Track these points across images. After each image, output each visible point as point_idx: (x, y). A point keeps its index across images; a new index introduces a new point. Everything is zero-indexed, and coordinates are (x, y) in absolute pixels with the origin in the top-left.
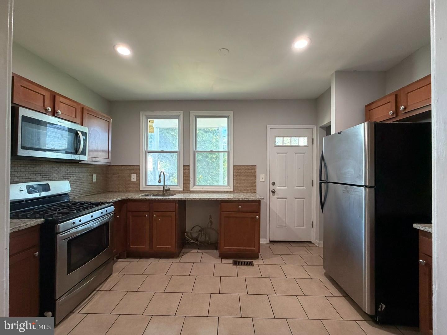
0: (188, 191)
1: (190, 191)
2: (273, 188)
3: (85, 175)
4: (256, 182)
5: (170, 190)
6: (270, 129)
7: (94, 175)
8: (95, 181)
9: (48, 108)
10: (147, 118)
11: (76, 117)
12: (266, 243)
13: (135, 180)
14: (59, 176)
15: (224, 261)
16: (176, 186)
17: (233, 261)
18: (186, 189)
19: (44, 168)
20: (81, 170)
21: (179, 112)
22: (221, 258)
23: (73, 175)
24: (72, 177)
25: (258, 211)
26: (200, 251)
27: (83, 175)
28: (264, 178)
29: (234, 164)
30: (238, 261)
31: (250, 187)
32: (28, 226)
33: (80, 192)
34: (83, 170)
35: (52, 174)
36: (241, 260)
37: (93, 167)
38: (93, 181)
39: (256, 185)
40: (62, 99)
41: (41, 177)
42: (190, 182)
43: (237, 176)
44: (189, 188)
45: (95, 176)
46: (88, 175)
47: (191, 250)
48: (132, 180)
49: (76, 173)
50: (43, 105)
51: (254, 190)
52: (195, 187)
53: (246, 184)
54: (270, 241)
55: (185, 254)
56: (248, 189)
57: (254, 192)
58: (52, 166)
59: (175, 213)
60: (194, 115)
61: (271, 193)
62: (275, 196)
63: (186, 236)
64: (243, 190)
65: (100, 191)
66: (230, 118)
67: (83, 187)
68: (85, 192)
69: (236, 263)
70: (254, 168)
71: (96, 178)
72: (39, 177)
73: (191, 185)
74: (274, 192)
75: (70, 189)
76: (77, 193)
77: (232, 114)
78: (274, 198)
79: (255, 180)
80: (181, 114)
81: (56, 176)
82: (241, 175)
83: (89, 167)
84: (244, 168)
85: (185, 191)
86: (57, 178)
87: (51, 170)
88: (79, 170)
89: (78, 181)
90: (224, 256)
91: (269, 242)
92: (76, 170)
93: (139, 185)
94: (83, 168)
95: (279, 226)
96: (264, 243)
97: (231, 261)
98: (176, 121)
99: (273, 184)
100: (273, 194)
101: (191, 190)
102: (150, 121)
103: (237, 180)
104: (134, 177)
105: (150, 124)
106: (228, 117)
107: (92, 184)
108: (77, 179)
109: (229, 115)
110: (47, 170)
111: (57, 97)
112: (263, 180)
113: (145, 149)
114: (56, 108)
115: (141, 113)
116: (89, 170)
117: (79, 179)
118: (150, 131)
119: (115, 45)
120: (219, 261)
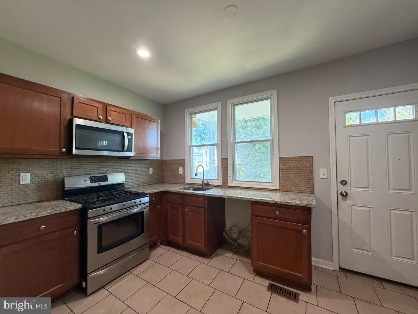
0: (227, 186)
1: (229, 186)
2: (342, 189)
3: (142, 168)
4: (313, 179)
5: (209, 184)
6: (335, 102)
7: (150, 168)
8: (152, 173)
9: (100, 116)
10: (191, 114)
11: (125, 121)
12: (332, 269)
13: (182, 173)
14: (121, 169)
15: (258, 279)
16: (216, 180)
17: (270, 283)
18: (225, 185)
19: (109, 163)
20: (139, 164)
21: (217, 103)
22: (256, 274)
23: (132, 169)
24: (131, 170)
25: (307, 223)
26: (235, 257)
27: (141, 168)
28: (326, 173)
29: (279, 155)
30: (277, 286)
31: (304, 186)
32: (67, 210)
33: (138, 182)
34: (141, 164)
35: (115, 168)
36: (282, 286)
37: (150, 161)
38: (150, 173)
39: (313, 184)
40: (112, 108)
41: (107, 170)
42: (228, 177)
43: (285, 170)
44: (228, 182)
45: (151, 170)
46: (145, 168)
47: (226, 253)
48: (180, 173)
49: (135, 167)
50: (97, 115)
51: (310, 190)
52: (234, 182)
53: (298, 182)
54: (340, 268)
55: (218, 256)
56: (300, 188)
57: (310, 192)
58: (115, 162)
59: (205, 210)
60: (232, 104)
61: (340, 197)
62: (348, 202)
63: (224, 235)
64: (293, 189)
65: (156, 181)
66: (273, 99)
67: (141, 178)
68: (142, 182)
69: (273, 287)
70: (309, 160)
71: (153, 171)
72: (105, 170)
73: (230, 179)
74: (345, 195)
75: (125, 180)
76: (136, 183)
77: (275, 92)
78: (345, 204)
79: (312, 177)
80: (219, 104)
81: (118, 169)
82: (290, 169)
83: (146, 161)
84: (293, 159)
85: (224, 186)
86: (119, 171)
87: (115, 165)
88: (137, 164)
89: (136, 173)
90: (259, 273)
91: (338, 269)
92: (135, 164)
93: (184, 177)
94: (141, 163)
95: (356, 248)
96: (330, 269)
97: (266, 283)
98: (215, 113)
99: (344, 183)
100: (344, 198)
101: (230, 184)
102: (194, 117)
103: (284, 176)
104: (181, 170)
105: (193, 120)
106: (271, 97)
107: (149, 176)
108: (135, 171)
109: (272, 95)
110: (111, 165)
111: (108, 107)
112: (326, 177)
113: (189, 144)
114: (108, 115)
115: (186, 111)
116: (146, 164)
117: (137, 171)
118: (194, 126)
119: (136, 48)
120: (251, 276)
